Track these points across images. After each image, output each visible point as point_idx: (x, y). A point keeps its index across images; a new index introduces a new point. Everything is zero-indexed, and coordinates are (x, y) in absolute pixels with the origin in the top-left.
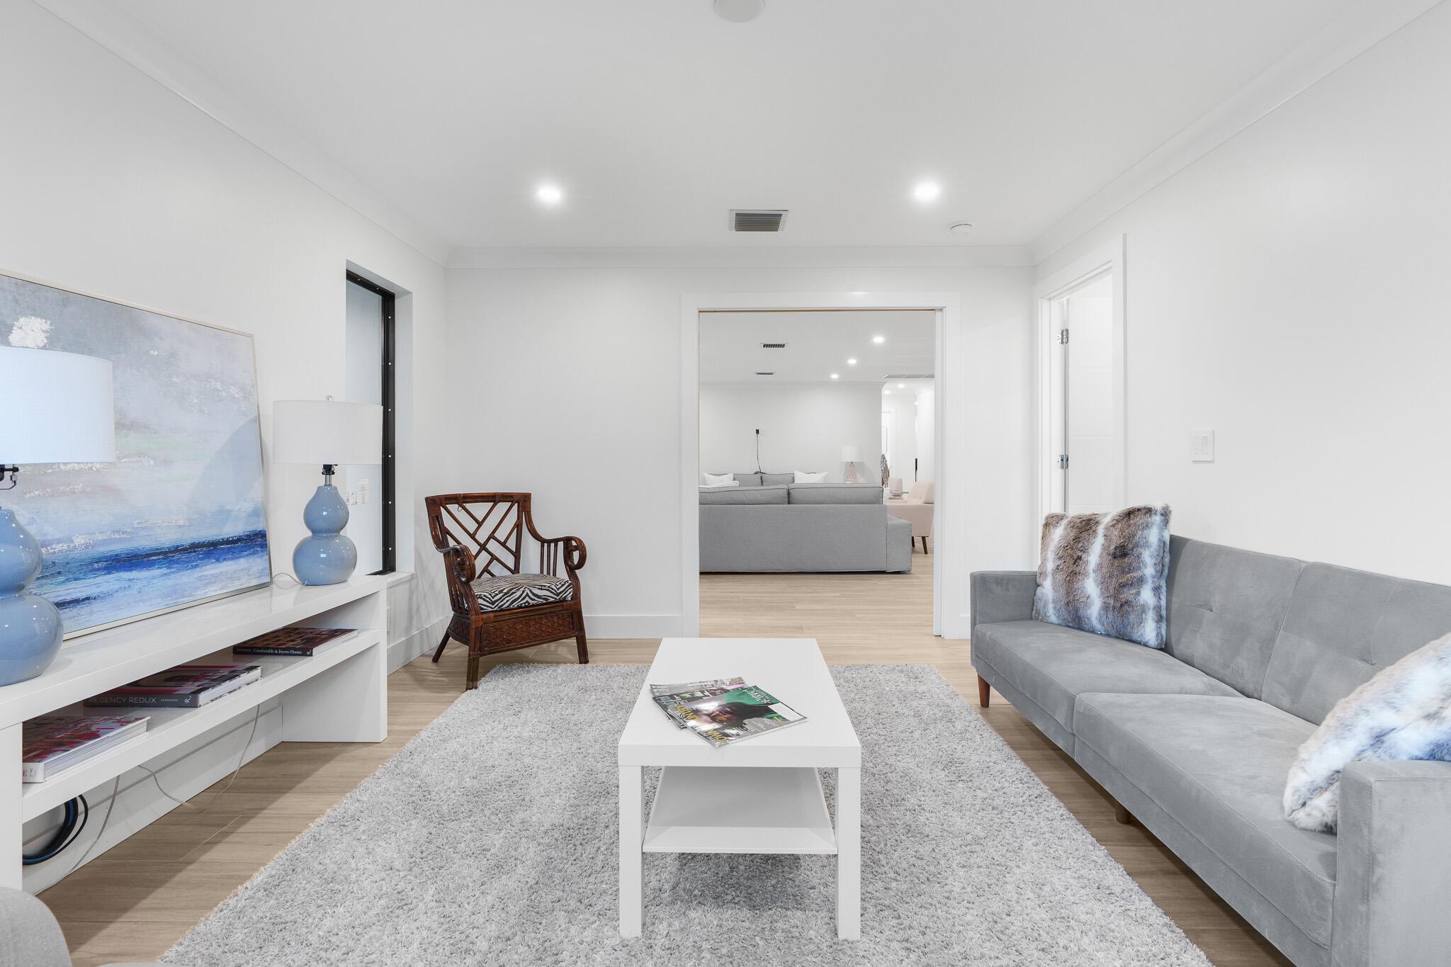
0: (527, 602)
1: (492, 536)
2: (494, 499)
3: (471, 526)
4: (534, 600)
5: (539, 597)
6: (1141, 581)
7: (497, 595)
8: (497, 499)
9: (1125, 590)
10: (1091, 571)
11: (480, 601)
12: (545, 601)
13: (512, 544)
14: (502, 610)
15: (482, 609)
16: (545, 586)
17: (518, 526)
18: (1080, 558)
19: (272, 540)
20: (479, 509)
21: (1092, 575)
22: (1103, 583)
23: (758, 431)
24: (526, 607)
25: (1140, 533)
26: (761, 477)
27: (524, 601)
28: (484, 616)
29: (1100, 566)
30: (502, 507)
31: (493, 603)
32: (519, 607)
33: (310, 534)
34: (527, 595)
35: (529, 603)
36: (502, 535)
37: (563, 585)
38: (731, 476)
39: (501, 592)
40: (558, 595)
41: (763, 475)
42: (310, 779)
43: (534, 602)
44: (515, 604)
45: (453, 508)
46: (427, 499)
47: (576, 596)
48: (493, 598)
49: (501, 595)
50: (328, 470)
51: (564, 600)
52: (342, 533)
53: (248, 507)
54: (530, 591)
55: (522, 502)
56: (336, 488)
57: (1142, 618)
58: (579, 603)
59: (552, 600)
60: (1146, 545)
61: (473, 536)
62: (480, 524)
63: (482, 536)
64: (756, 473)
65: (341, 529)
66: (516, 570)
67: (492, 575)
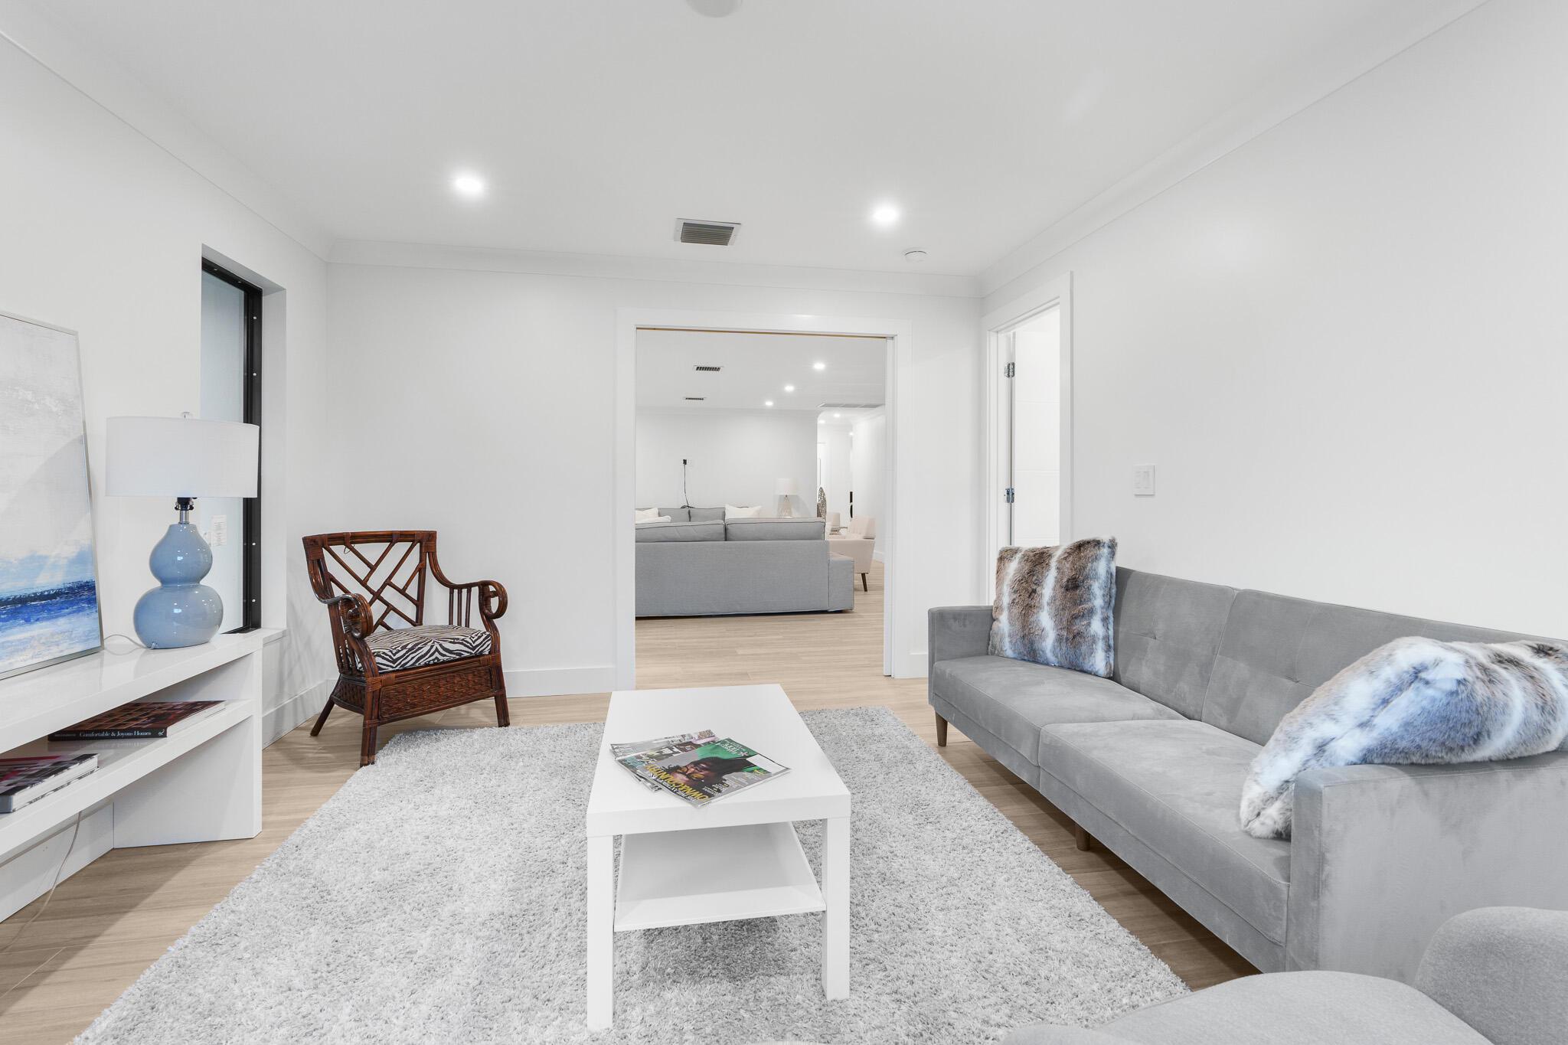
0: (437, 658)
1: (388, 583)
2: (391, 538)
3: (362, 571)
4: (444, 655)
5: (451, 652)
6: (1091, 612)
7: (399, 651)
8: (395, 538)
9: (1077, 621)
10: (1045, 604)
11: (378, 660)
12: (458, 657)
13: (413, 591)
14: (405, 669)
15: (380, 669)
16: (458, 639)
17: (420, 570)
18: (1034, 591)
20: (372, 551)
21: (1046, 608)
22: (1057, 616)
23: (685, 462)
24: (435, 664)
25: (1090, 565)
26: (689, 512)
27: (433, 657)
28: (384, 677)
29: (1054, 599)
30: (401, 547)
31: (394, 661)
32: (426, 665)
33: (157, 584)
34: (437, 650)
35: (438, 660)
36: (400, 580)
37: (479, 637)
38: (655, 511)
39: (404, 647)
40: (474, 648)
41: (691, 510)
42: (160, 891)
43: (445, 658)
44: (422, 662)
45: (339, 549)
46: (305, 540)
47: (495, 650)
48: (394, 655)
49: (404, 651)
50: (184, 504)
51: (481, 654)
52: (203, 582)
53: (71, 551)
54: (441, 645)
55: (426, 541)
56: (194, 527)
57: (1093, 649)
58: (499, 657)
59: (466, 654)
60: (1096, 577)
61: (363, 583)
62: (373, 568)
63: (375, 583)
64: (683, 507)
65: (202, 577)
66: (418, 621)
67: (388, 628)
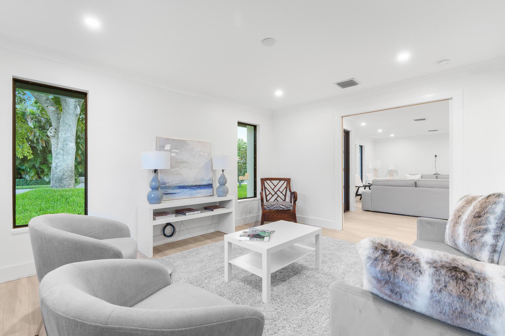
0: (278, 209)
1: (278, 190)
2: (280, 180)
3: (273, 187)
4: (280, 208)
5: (281, 208)
6: (486, 230)
7: (269, 205)
8: (281, 179)
9: (475, 233)
10: (462, 223)
11: (265, 207)
12: (283, 209)
13: (284, 193)
14: (271, 210)
15: (265, 209)
16: (283, 205)
17: (286, 188)
18: (460, 216)
19: (214, 185)
20: (275, 182)
21: (462, 224)
22: (467, 228)
23: (436, 156)
24: (278, 210)
25: (490, 206)
26: (437, 176)
27: (277, 208)
28: (265, 211)
29: (467, 221)
30: (282, 182)
31: (268, 208)
32: (276, 210)
33: (219, 185)
34: (278, 207)
35: (279, 209)
36: (281, 190)
37: (289, 205)
38: (420, 175)
40: (287, 208)
41: (438, 175)
43: (280, 209)
44: (275, 209)
45: (268, 182)
46: (261, 179)
47: (294, 209)
48: (268, 206)
49: (271, 206)
50: (223, 171)
51: (290, 210)
52: (225, 185)
53: (208, 178)
54: (279, 206)
55: (288, 181)
56: (224, 175)
57: (481, 249)
58: (295, 211)
59: (286, 209)
60: (493, 213)
61: (273, 190)
62: (275, 186)
63: (276, 190)
64: (435, 174)
65: (226, 184)
66: (285, 200)
67: (278, 201)
